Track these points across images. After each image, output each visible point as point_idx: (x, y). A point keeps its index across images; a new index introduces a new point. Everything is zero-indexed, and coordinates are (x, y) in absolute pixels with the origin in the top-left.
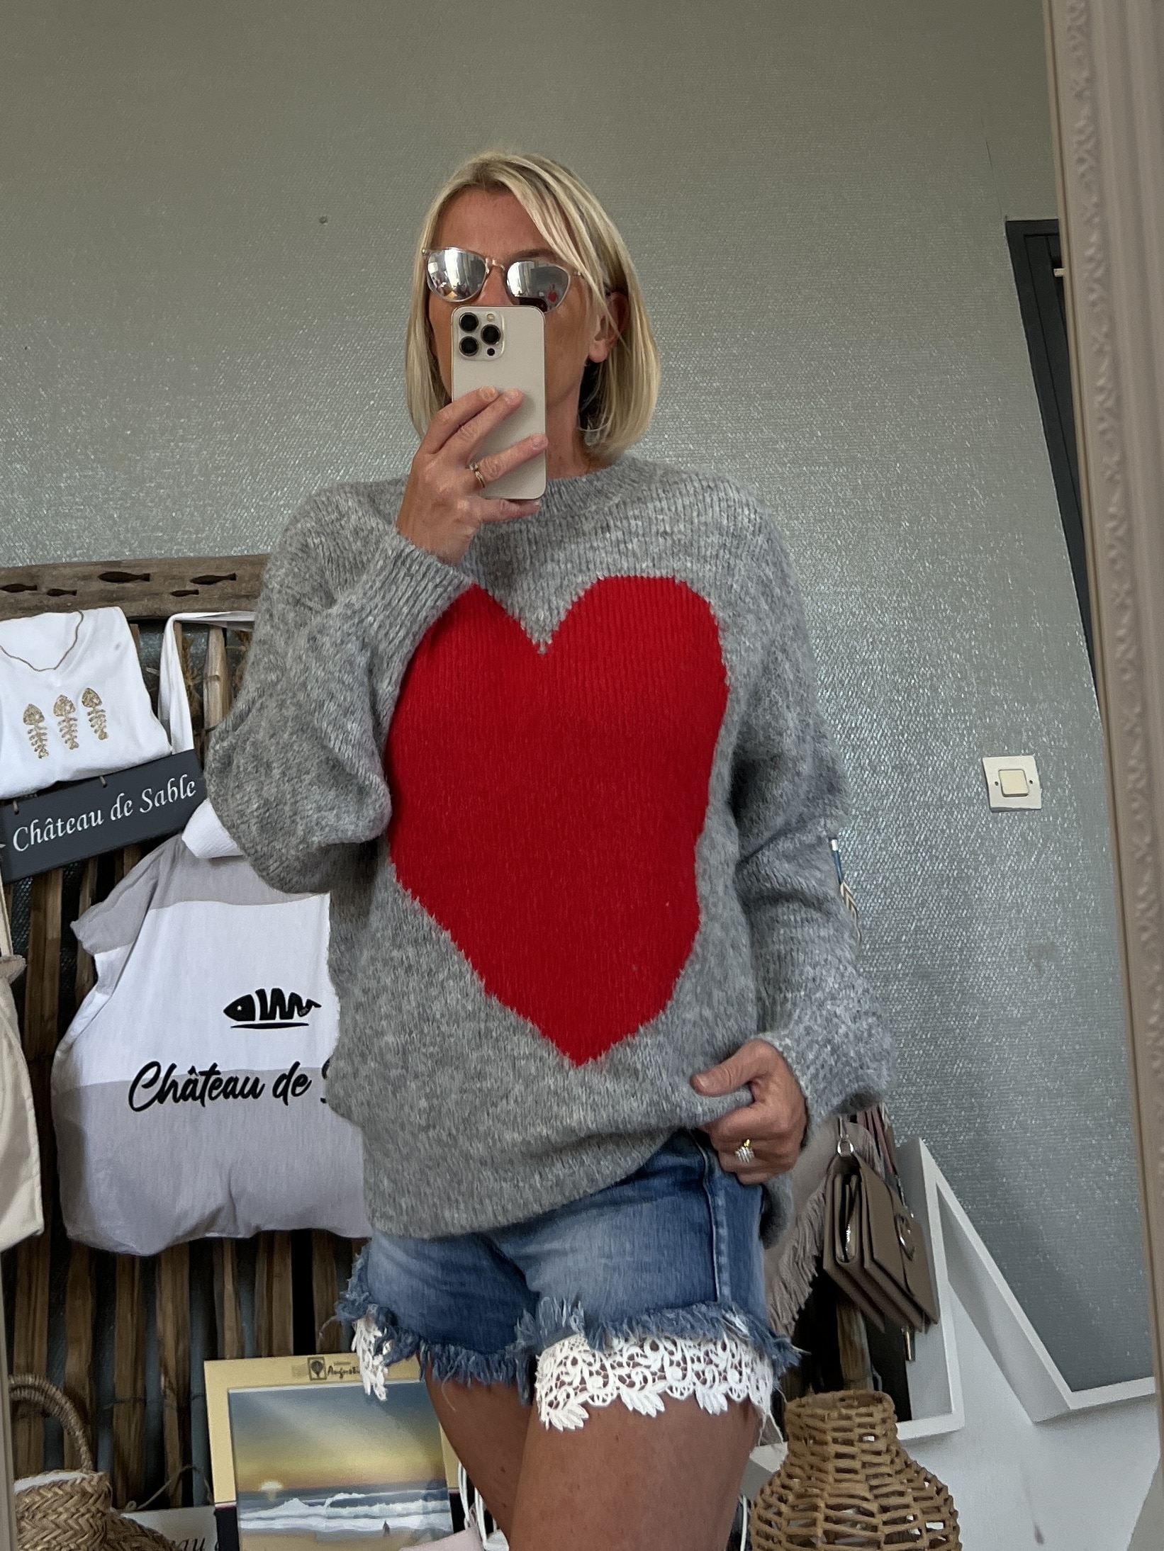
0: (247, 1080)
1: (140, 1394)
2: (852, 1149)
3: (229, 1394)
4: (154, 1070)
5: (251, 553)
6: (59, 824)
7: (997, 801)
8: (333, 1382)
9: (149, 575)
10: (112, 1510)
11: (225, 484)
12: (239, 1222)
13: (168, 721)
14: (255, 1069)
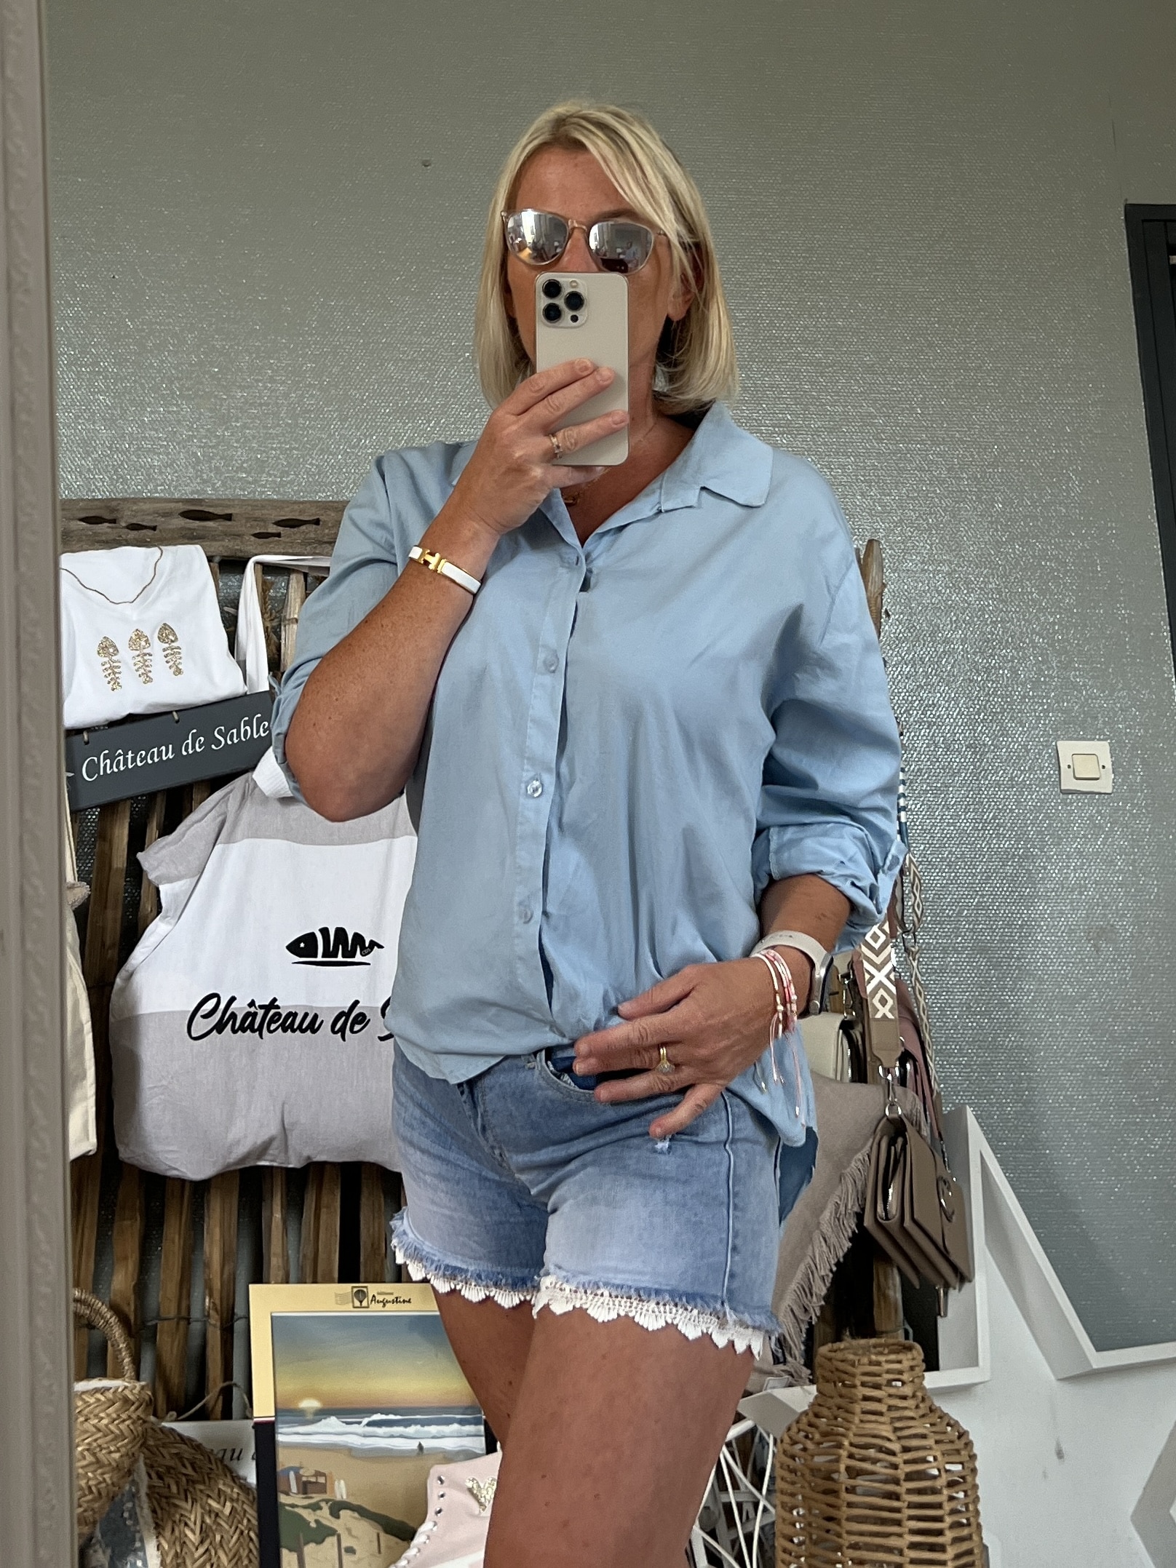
0: (306, 1015)
1: (184, 1313)
2: (900, 1113)
3: (272, 1317)
4: (215, 1000)
5: (335, 498)
6: (130, 755)
7: (1068, 783)
8: (375, 1310)
9: (231, 515)
10: (152, 1418)
11: (313, 428)
12: (291, 1152)
13: (245, 661)
14: (314, 1005)
